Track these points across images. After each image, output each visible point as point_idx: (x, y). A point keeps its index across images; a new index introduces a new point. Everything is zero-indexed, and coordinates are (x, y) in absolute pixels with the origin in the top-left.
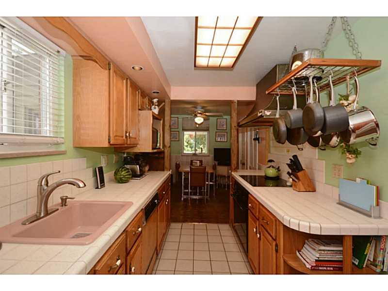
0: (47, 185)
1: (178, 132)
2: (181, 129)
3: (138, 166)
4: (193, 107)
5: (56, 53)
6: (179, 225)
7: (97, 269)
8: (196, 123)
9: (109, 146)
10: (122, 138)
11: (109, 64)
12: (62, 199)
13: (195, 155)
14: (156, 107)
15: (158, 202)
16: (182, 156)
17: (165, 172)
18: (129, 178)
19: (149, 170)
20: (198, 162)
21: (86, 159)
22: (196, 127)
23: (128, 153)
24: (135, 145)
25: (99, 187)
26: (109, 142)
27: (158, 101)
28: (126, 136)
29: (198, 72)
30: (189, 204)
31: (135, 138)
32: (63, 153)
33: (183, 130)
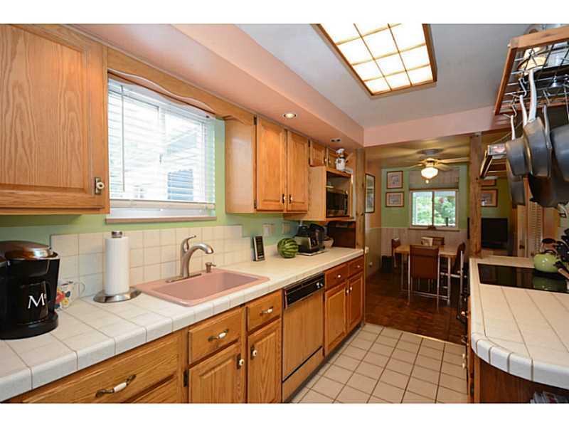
0: (188, 248)
1: (402, 194)
2: (408, 188)
3: (309, 239)
4: (419, 153)
5: (206, 118)
6: (376, 329)
7: (190, 331)
8: (425, 179)
9: (256, 212)
10: (277, 203)
11: (255, 119)
12: (207, 265)
13: (432, 228)
14: (342, 160)
15: (320, 285)
16: (409, 229)
17: (356, 249)
18: (294, 252)
19: (334, 245)
20: (432, 239)
21: (240, 227)
22: (426, 184)
23: (304, 222)
24: (304, 213)
25: (257, 259)
26: (255, 208)
27: (344, 152)
28: (283, 200)
29: (377, 102)
30: (408, 304)
31: (303, 203)
32: (213, 219)
33: (410, 190)
